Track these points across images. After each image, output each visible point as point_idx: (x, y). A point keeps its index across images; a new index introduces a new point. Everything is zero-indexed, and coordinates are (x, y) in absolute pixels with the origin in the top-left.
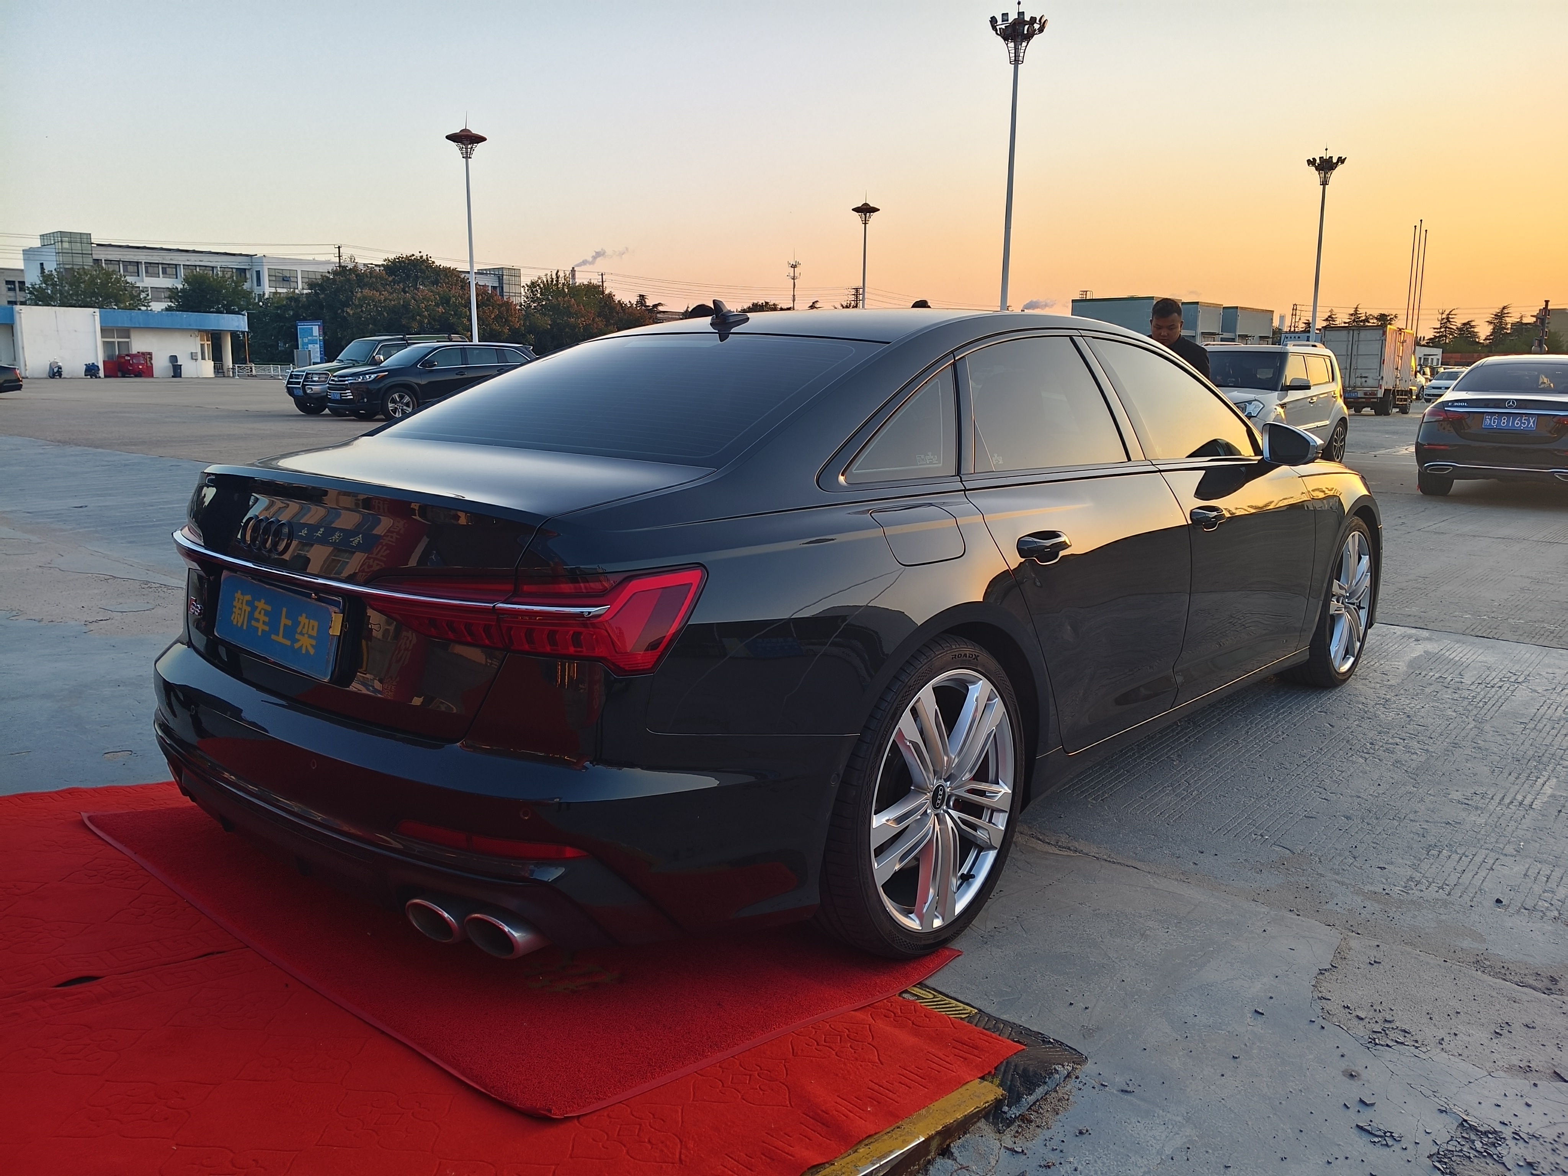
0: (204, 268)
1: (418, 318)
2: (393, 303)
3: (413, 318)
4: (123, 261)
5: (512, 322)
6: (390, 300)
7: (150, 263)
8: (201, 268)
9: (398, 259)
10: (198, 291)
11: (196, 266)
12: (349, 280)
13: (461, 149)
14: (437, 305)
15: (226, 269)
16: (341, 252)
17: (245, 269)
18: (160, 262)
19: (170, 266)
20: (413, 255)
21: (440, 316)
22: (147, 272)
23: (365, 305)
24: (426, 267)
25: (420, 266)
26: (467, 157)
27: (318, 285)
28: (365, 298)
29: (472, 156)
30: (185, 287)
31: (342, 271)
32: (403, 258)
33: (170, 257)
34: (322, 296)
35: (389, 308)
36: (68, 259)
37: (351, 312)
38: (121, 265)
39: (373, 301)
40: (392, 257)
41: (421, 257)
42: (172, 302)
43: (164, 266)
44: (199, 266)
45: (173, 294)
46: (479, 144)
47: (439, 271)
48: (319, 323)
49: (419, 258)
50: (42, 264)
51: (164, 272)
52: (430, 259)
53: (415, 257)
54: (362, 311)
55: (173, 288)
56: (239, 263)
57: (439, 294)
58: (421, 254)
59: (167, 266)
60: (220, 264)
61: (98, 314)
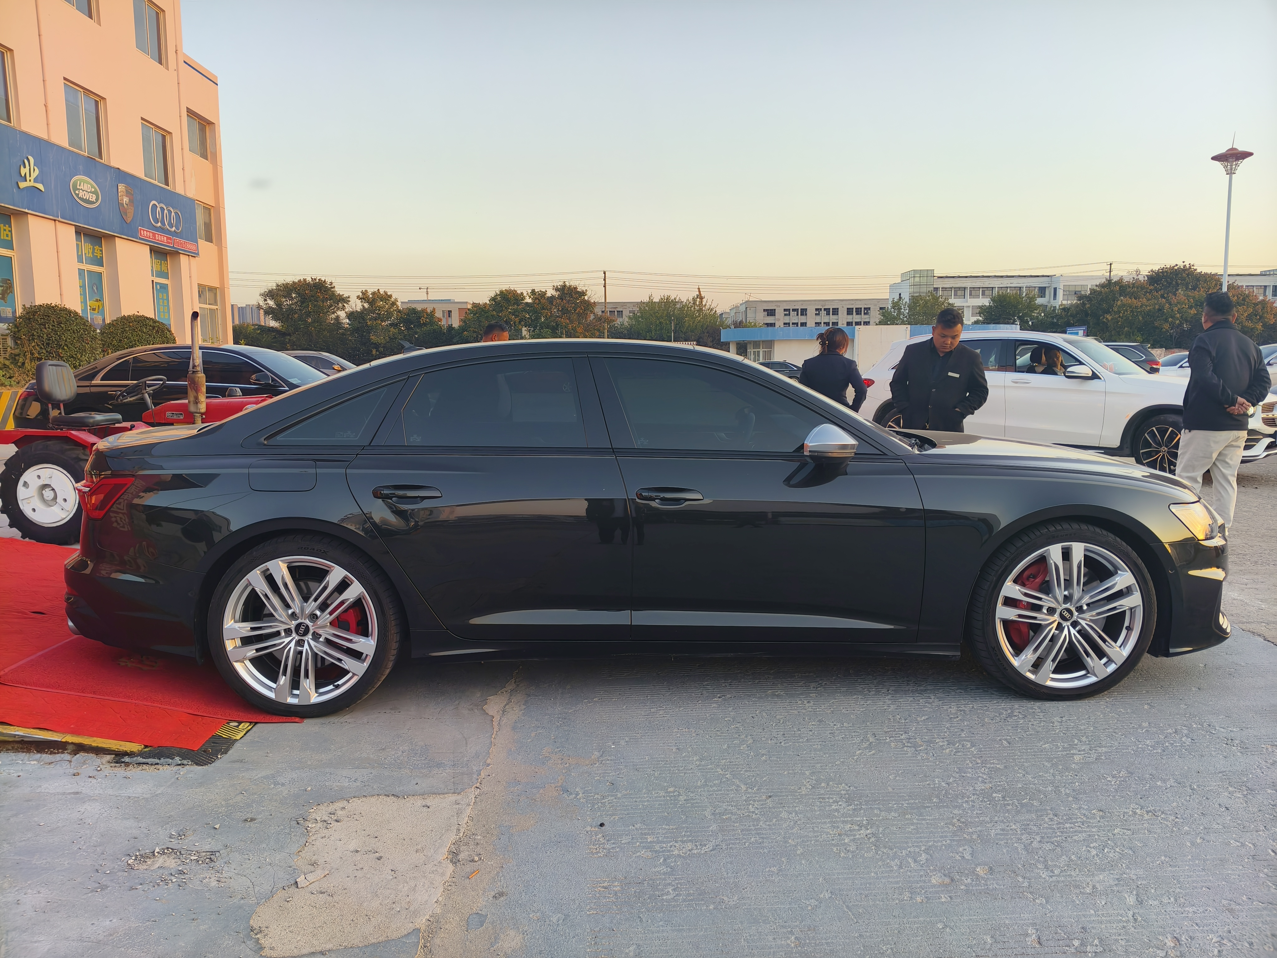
0: (1014, 289)
1: (1170, 319)
2: (1148, 308)
3: (1166, 320)
4: (955, 288)
5: (1267, 319)
6: (1146, 306)
7: (974, 288)
8: (1011, 289)
9: (1161, 269)
10: (1000, 307)
11: (1007, 287)
12: (1112, 291)
13: (1226, 167)
14: (1191, 307)
15: (1030, 289)
16: (1112, 268)
17: (1045, 287)
18: (981, 286)
19: (988, 289)
20: (1177, 265)
21: (1192, 318)
22: (970, 295)
23: (1122, 312)
24: (1188, 275)
25: (1182, 275)
26: (1230, 173)
27: (1086, 296)
28: (1124, 305)
29: (1237, 172)
30: (991, 305)
31: (1109, 283)
32: (1167, 268)
33: (988, 282)
34: (1088, 306)
35: (1145, 313)
36: (917, 289)
37: (1110, 318)
38: (953, 291)
39: (1130, 308)
40: (1156, 268)
41: (1185, 266)
42: (981, 316)
43: (984, 289)
44: (1010, 287)
45: (982, 310)
46: (1245, 160)
47: (1199, 277)
48: (1084, 328)
49: (1182, 267)
50: (900, 294)
51: (983, 294)
52: (1192, 267)
53: (1178, 266)
54: (1119, 317)
55: (983, 306)
56: (1041, 282)
57: (1194, 298)
58: (1185, 264)
59: (986, 289)
60: (1026, 284)
61: (909, 329)
